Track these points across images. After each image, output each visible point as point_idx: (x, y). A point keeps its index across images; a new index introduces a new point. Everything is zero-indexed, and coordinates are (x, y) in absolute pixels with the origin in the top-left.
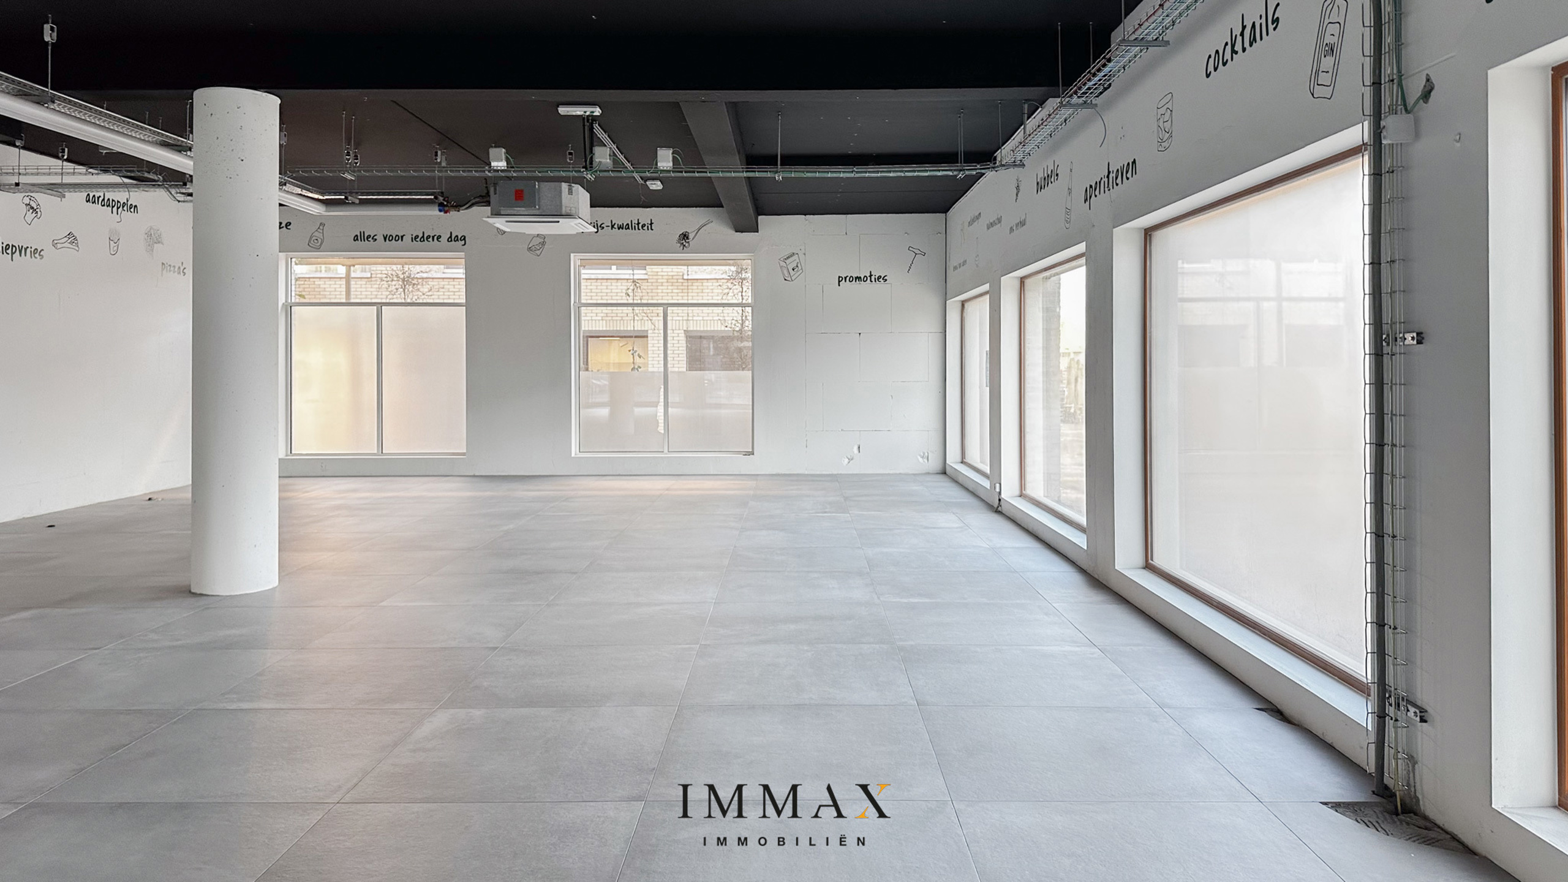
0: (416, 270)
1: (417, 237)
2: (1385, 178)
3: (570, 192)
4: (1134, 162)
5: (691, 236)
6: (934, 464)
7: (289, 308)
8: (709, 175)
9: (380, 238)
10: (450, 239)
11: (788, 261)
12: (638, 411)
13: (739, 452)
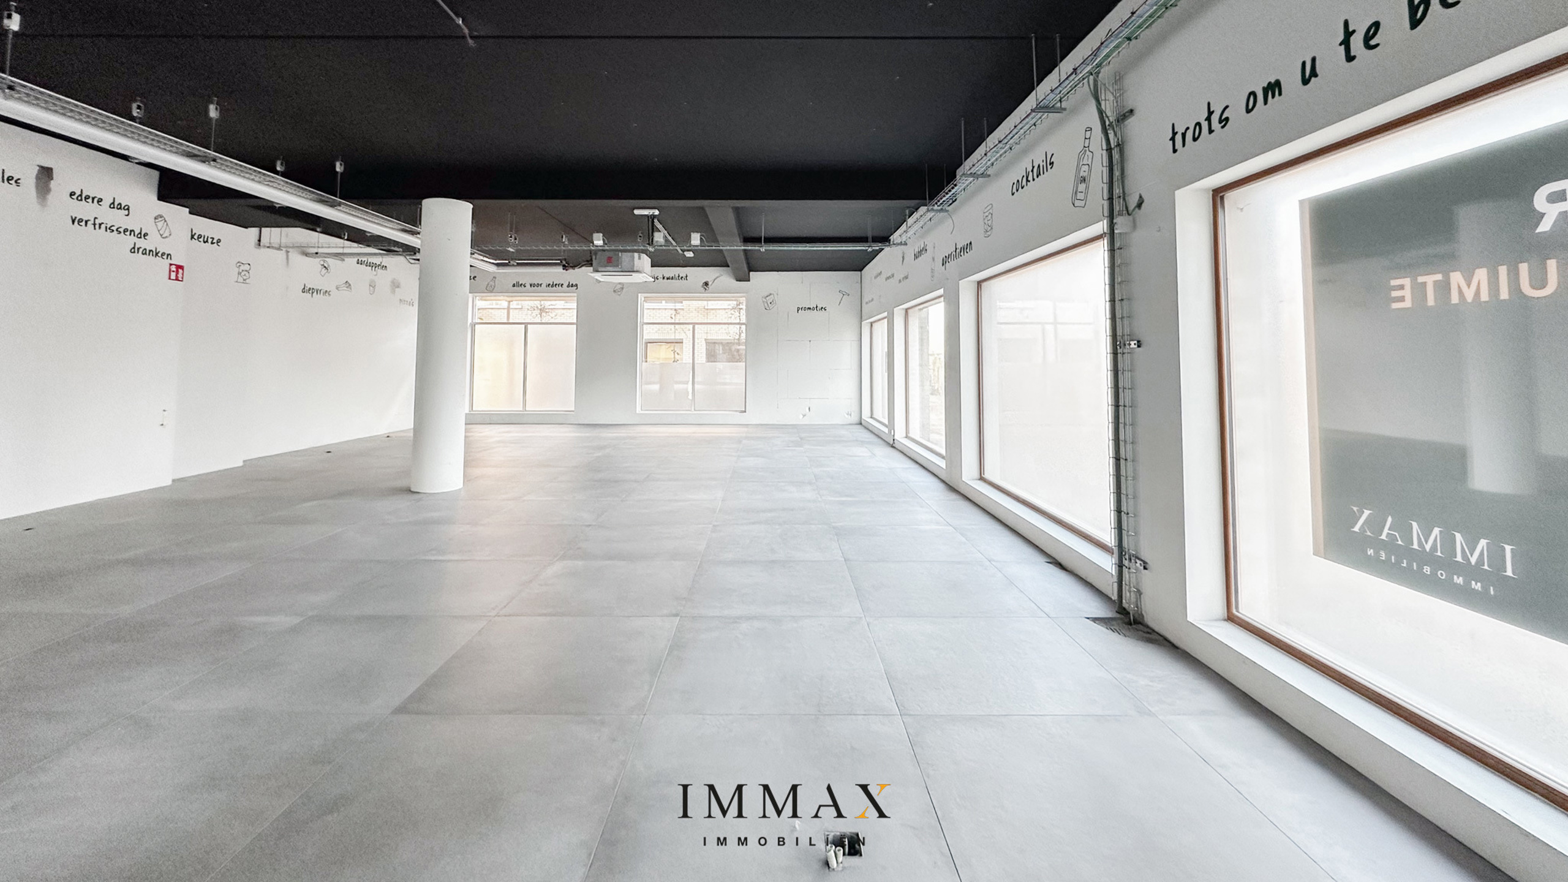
0: (547, 304)
1: (549, 285)
2: (1117, 252)
3: (639, 258)
4: (971, 243)
5: (710, 283)
6: (855, 418)
7: (473, 325)
8: (721, 248)
9: (528, 286)
10: (568, 286)
11: (767, 298)
12: (676, 386)
13: (736, 411)
